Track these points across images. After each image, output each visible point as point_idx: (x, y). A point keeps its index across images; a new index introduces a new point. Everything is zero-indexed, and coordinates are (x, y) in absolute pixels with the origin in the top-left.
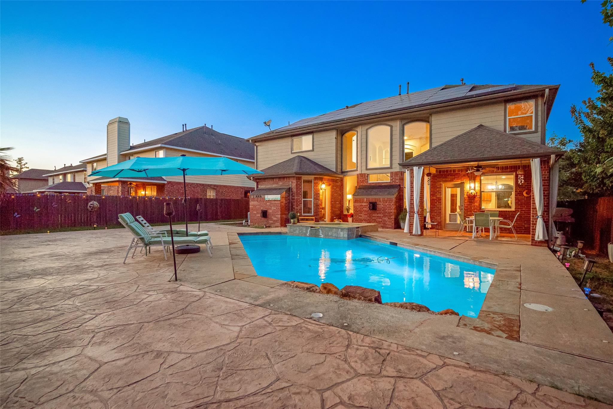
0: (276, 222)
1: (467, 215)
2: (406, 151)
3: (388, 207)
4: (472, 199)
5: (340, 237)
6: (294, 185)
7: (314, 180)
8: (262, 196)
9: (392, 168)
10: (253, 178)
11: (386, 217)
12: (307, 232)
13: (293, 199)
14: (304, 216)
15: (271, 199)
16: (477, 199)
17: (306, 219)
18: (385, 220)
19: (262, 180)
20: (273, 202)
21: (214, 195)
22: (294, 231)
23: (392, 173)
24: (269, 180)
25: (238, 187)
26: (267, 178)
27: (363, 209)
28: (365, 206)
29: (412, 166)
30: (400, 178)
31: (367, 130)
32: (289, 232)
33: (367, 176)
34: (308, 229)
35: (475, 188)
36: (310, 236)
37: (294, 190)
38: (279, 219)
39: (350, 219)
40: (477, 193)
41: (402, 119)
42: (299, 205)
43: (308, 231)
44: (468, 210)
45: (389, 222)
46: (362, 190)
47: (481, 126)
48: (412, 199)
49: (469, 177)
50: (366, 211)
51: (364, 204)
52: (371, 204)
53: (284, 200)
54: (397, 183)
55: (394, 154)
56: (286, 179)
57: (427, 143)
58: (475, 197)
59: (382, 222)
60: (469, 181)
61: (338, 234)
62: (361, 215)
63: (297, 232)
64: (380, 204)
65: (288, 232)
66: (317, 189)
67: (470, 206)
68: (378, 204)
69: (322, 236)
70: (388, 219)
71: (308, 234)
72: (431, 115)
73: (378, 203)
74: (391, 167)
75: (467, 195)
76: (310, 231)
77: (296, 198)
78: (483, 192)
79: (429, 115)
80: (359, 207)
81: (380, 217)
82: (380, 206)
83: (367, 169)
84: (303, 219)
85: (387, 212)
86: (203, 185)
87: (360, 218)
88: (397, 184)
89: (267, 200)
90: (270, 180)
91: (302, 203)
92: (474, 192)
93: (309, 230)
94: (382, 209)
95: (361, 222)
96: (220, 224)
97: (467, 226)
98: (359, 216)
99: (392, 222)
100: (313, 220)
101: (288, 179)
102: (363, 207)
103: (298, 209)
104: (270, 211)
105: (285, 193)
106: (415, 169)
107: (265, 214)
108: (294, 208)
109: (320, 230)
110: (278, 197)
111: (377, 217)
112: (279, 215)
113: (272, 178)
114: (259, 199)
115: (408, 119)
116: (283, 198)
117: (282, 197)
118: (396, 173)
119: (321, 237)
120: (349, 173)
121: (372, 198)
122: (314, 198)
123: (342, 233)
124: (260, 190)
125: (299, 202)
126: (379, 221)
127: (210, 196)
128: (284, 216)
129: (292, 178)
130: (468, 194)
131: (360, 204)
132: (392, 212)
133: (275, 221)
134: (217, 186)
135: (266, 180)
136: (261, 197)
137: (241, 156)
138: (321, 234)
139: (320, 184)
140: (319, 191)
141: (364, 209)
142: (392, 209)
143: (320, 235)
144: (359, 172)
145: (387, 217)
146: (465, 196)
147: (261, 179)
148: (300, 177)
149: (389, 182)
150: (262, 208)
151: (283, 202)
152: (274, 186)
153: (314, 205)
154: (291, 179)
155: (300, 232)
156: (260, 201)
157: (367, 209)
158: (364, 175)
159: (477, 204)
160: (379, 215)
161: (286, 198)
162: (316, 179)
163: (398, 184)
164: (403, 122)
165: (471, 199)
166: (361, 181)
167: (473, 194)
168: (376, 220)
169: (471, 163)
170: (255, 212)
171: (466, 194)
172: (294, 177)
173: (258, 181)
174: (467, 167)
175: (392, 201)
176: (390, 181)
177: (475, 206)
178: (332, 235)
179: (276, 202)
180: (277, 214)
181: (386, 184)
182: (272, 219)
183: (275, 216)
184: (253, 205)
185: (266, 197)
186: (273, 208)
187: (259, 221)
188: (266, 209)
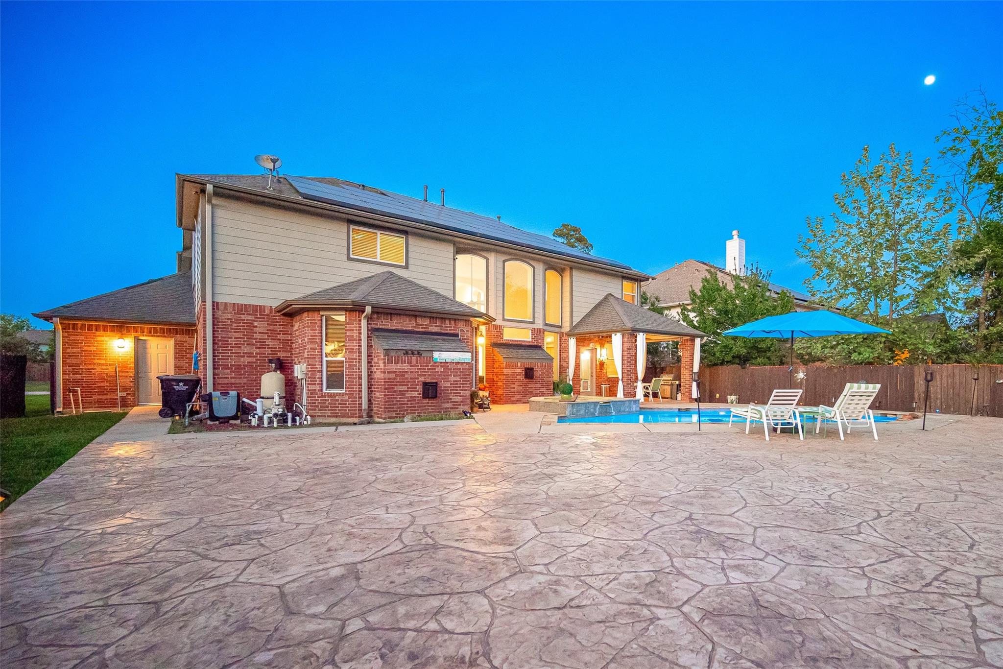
3: (546, 374)
8: (424, 353)
9: (535, 323)
10: (372, 307)
11: (543, 387)
15: (446, 361)
19: (382, 317)
20: (451, 367)
23: (533, 330)
26: (399, 314)
27: (516, 377)
30: (542, 337)
33: (503, 330)
38: (467, 399)
50: (520, 380)
51: (519, 371)
52: (528, 371)
54: (538, 343)
56: (447, 322)
59: (539, 394)
61: (630, 407)
62: (514, 385)
64: (538, 371)
68: (535, 370)
69: (615, 414)
70: (546, 389)
71: (596, 415)
74: (533, 322)
79: (568, 267)
80: (512, 375)
81: (536, 388)
82: (538, 373)
83: (504, 320)
85: (544, 381)
89: (436, 362)
93: (598, 407)
94: (539, 376)
98: (512, 388)
101: (453, 322)
102: (518, 375)
104: (443, 384)
107: (431, 390)
110: (465, 357)
111: (534, 387)
112: (466, 390)
114: (414, 358)
118: (537, 331)
121: (528, 363)
126: (536, 393)
129: (463, 323)
131: (513, 370)
132: (550, 381)
136: (419, 353)
141: (518, 377)
142: (551, 377)
146: (598, 362)
147: (380, 313)
149: (530, 342)
150: (422, 379)
156: (417, 361)
157: (521, 377)
160: (537, 386)
163: (541, 344)
165: (601, 366)
168: (533, 391)
170: (405, 388)
175: (551, 367)
176: (530, 340)
179: (460, 366)
180: (461, 390)
181: (527, 344)
182: (451, 399)
183: (457, 394)
184: (394, 372)
185: (436, 355)
186: (452, 378)
187: (415, 407)
188: (434, 381)
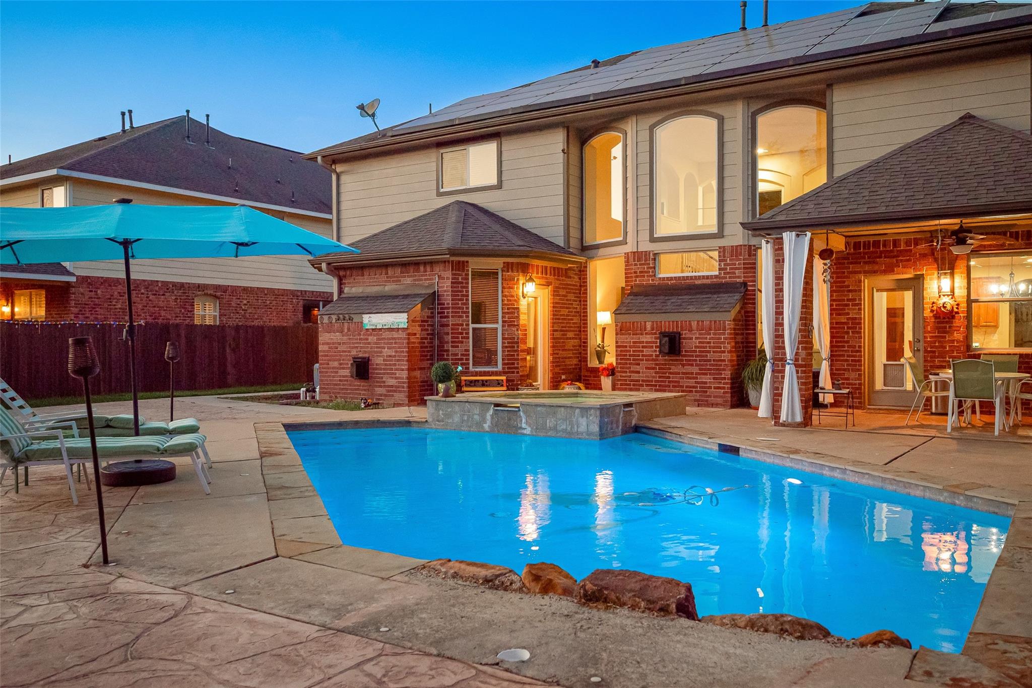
0: (395, 391)
1: (931, 367)
2: (762, 187)
3: (714, 347)
4: (947, 322)
5: (578, 433)
6: (446, 285)
7: (503, 271)
8: (356, 319)
9: (723, 237)
10: (329, 264)
11: (706, 374)
12: (484, 420)
13: (443, 326)
14: (476, 374)
15: (379, 327)
16: (960, 321)
17: (483, 381)
18: (706, 383)
19: (354, 272)
20: (386, 335)
21: (215, 317)
22: (448, 416)
23: (722, 250)
24: (372, 271)
25: (285, 292)
26: (370, 266)
27: (642, 351)
28: (648, 345)
29: (779, 231)
30: (744, 264)
31: (652, 128)
32: (434, 419)
33: (655, 259)
34: (488, 410)
35: (953, 290)
36: (491, 431)
37: (448, 299)
38: (404, 383)
39: (606, 382)
40: (958, 305)
41: (749, 98)
42: (462, 342)
43: (488, 417)
44: (934, 352)
45: (715, 388)
46: (641, 299)
47: (967, 119)
48: (778, 324)
49: (936, 260)
50: (649, 358)
51: (645, 338)
52: (667, 339)
53: (417, 329)
54: (739, 277)
55: (727, 196)
56: (422, 268)
57: (820, 166)
58: (953, 317)
59: (696, 387)
60: (936, 273)
61: (571, 423)
62: (637, 368)
63: (457, 418)
64: (691, 338)
65: (430, 420)
66: (513, 296)
67: (939, 342)
68: (684, 338)
69: (528, 431)
70: (714, 379)
71: (486, 426)
72: (830, 86)
73: (685, 334)
74: (720, 235)
75: (932, 311)
76: (492, 416)
77: (451, 321)
78: (976, 301)
79: (823, 86)
80: (630, 347)
81: (690, 376)
82: (691, 342)
83: (653, 240)
84: (471, 381)
85: (710, 361)
86: (182, 286)
87: (635, 376)
88: (738, 280)
89: (367, 330)
90: (378, 272)
91: (468, 338)
92: (952, 302)
93: (491, 412)
94: (695, 351)
95: (638, 390)
96: (232, 398)
97: (933, 398)
98: (633, 372)
99: (724, 388)
100: (502, 386)
101: (428, 269)
102: (643, 347)
103: (457, 355)
104: (377, 361)
105: (422, 310)
106: (788, 237)
107: (362, 369)
108: (448, 351)
109: (522, 414)
110: (400, 320)
111: (683, 373)
112: (403, 370)
113: (382, 265)
114: (346, 325)
115: (768, 96)
116: (413, 321)
117: (411, 321)
118: (735, 251)
119: (525, 432)
120: (601, 251)
121: (669, 320)
122: (503, 322)
123: (583, 422)
124: (349, 299)
125: (462, 333)
126: (687, 387)
127: (204, 317)
128: (417, 373)
129: (442, 266)
130: (935, 308)
131: (635, 338)
132: (724, 361)
133: (393, 390)
134: (224, 289)
135: (366, 272)
136: (351, 319)
137: (293, 204)
138: (524, 425)
139: (521, 282)
140: (517, 301)
141: (646, 351)
142: (724, 352)
143: (521, 428)
144: (629, 248)
145: (710, 374)
146: (927, 313)
147: (351, 268)
148: (463, 262)
149: (716, 276)
150: (354, 353)
151: (415, 334)
152: (389, 288)
153: (503, 343)
154: (438, 269)
155: (465, 418)
156: (349, 329)
157: (654, 352)
158: (646, 255)
159: (958, 336)
160: (689, 369)
161: (422, 321)
162: (508, 267)
163: (741, 280)
164: (754, 107)
165: (943, 323)
166: (635, 272)
167: (949, 307)
168: (678, 382)
169: (943, 221)
170: (336, 364)
171: (927, 307)
172: (445, 262)
173: (342, 273)
174: (931, 232)
175: (724, 329)
176: (717, 273)
177: (953, 341)
178: (555, 428)
179: (395, 335)
180: (396, 370)
181: (708, 281)
182: (384, 382)
183: (392, 375)
184: (328, 344)
185: (366, 319)
186: (386, 352)
187: (347, 389)
188: (367, 355)
